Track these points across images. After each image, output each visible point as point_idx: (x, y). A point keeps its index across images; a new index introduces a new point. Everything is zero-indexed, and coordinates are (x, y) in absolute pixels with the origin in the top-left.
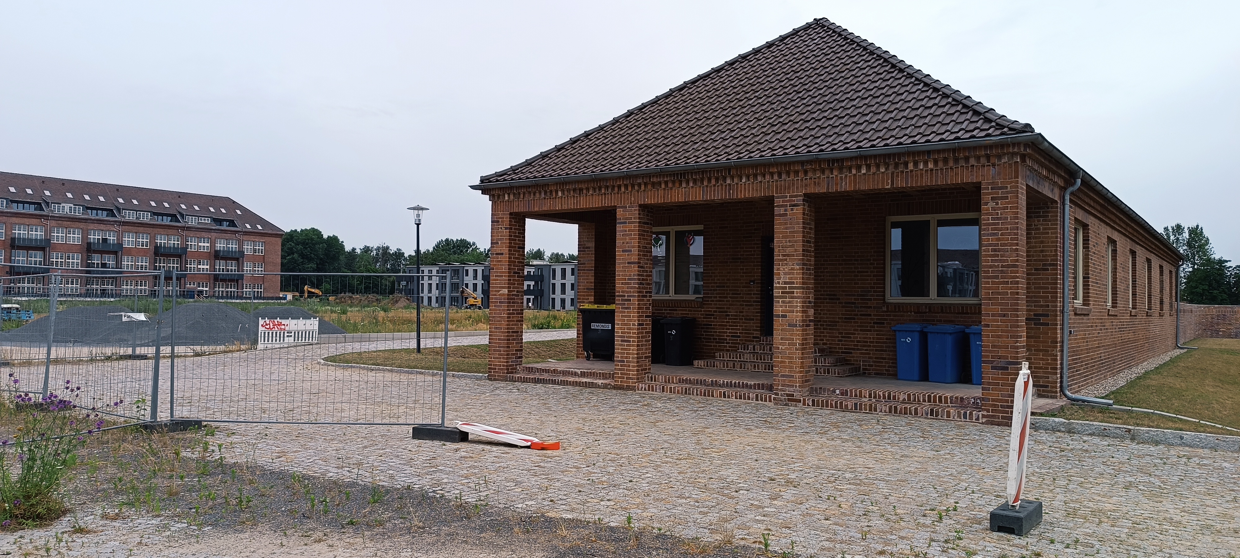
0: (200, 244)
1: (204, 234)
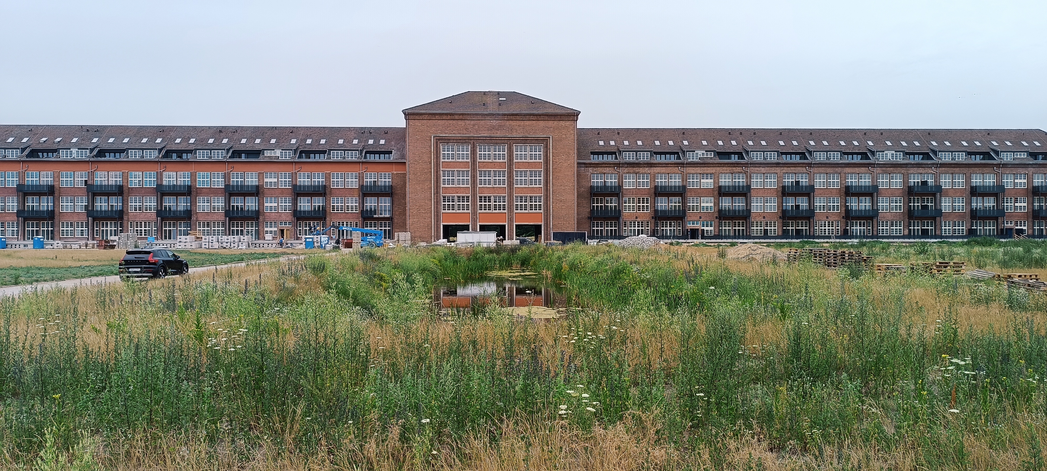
0: (1016, 181)
1: (1020, 170)
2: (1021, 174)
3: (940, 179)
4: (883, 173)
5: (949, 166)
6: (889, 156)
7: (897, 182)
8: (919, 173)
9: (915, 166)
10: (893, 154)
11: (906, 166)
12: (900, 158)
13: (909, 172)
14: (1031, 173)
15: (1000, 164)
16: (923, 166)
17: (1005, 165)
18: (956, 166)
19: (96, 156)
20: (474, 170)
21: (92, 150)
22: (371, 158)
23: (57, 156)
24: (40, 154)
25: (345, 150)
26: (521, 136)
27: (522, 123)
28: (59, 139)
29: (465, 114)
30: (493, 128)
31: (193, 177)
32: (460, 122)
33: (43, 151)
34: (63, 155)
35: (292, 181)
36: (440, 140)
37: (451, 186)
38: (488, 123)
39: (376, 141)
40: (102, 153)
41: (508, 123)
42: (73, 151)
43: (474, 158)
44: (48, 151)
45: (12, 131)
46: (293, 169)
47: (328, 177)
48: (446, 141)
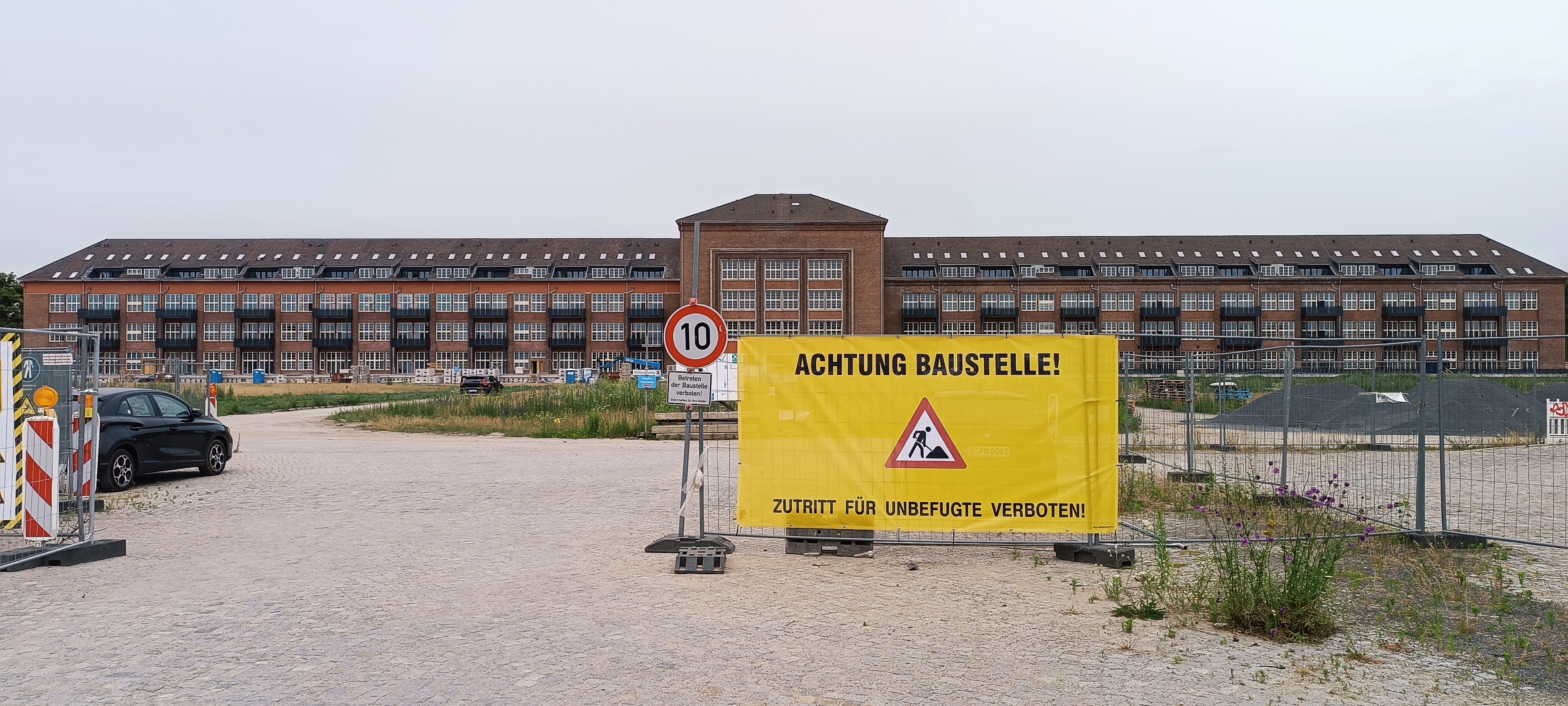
0: (1442, 301)
1: (1447, 287)
2: (1448, 293)
3: (1341, 299)
4: (1268, 293)
5: (1354, 282)
6: (1277, 271)
7: (1287, 303)
8: (1315, 292)
9: (1309, 282)
10: (1281, 268)
11: (1297, 282)
12: (1290, 273)
13: (1302, 290)
14: (1461, 291)
15: (1420, 280)
16: (1320, 282)
17: (1427, 281)
18: (1363, 282)
19: (322, 276)
20: (760, 290)
21: (317, 269)
22: (640, 276)
23: (278, 277)
24: (258, 274)
25: (608, 267)
26: (816, 249)
27: (818, 234)
28: (278, 256)
29: (750, 224)
30: (782, 241)
31: (432, 299)
32: (744, 234)
33: (261, 270)
34: (285, 275)
35: (547, 304)
36: (719, 255)
37: (732, 309)
38: (777, 234)
39: (645, 256)
40: (328, 272)
41: (801, 234)
42: (297, 271)
43: (760, 277)
44: (267, 270)
45: (224, 247)
46: (549, 290)
47: (588, 299)
48: (728, 256)
